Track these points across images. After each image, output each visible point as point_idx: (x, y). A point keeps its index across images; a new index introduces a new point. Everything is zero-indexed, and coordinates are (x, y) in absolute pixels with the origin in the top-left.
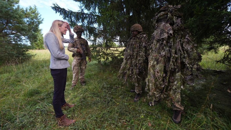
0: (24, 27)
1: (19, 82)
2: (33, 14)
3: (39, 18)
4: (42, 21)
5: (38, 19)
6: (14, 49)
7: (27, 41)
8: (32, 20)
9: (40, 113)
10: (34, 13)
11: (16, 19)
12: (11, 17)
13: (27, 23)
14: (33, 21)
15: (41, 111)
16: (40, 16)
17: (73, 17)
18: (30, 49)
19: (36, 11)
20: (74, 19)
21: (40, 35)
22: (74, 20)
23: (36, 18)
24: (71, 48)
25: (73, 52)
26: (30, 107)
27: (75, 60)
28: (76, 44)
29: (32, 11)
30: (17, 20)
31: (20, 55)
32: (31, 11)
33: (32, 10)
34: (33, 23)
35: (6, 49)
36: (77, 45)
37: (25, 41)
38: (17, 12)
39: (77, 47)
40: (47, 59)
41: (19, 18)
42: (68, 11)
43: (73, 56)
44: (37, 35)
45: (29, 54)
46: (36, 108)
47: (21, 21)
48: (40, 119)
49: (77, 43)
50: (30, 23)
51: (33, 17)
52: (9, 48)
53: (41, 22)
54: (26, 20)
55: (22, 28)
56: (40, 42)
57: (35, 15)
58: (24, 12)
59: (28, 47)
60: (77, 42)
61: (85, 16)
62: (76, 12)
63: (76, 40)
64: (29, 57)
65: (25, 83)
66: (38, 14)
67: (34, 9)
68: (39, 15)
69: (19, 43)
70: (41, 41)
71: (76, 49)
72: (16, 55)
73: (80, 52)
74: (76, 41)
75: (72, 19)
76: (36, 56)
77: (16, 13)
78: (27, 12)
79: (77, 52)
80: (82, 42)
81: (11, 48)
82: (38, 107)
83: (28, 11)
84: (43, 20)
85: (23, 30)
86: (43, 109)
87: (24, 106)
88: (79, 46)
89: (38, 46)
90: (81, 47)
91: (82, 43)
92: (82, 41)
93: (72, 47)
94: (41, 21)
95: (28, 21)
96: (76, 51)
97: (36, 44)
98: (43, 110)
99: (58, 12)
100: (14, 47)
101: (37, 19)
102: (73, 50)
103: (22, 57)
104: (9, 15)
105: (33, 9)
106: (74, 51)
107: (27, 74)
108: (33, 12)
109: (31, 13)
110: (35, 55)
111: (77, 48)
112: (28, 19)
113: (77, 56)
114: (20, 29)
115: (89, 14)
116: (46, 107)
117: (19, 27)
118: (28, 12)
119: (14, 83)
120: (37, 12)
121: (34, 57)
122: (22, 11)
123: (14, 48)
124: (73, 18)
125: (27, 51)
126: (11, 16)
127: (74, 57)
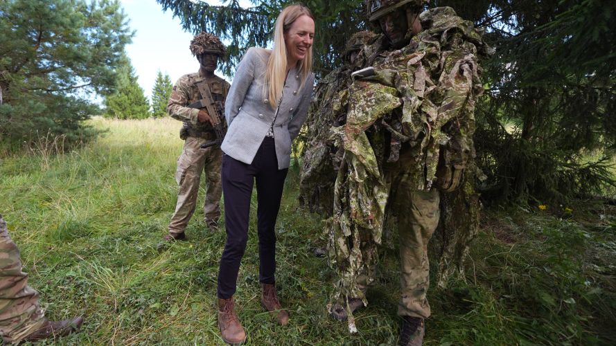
0: (80, 52)
1: (49, 200)
2: (108, 17)
3: (123, 28)
4: (131, 36)
5: (122, 31)
6: (52, 110)
7: (89, 92)
8: (106, 33)
9: (72, 291)
10: (111, 13)
11: (61, 28)
12: (50, 23)
13: (93, 41)
14: (107, 36)
15: (78, 286)
16: (126, 24)
17: (210, 22)
18: (94, 115)
19: (116, 9)
20: (212, 26)
21: (122, 77)
22: (211, 31)
23: (117, 26)
24: (181, 108)
25: (186, 120)
26: (53, 271)
27: (191, 150)
28: (196, 95)
29: (106, 9)
30: (64, 29)
31: (67, 130)
32: (104, 8)
33: (108, 4)
34: (107, 42)
35: (31, 108)
36: (200, 97)
37: (84, 91)
38: (65, 9)
39: (199, 103)
40: (137, 144)
41: (70, 25)
42: (195, 5)
43: (185, 134)
44: (115, 75)
45: (91, 127)
46: (67, 275)
47: (75, 34)
48: (67, 311)
49: (201, 91)
50: (99, 40)
51: (108, 25)
52: (39, 107)
53: (130, 39)
54: (88, 33)
55: (75, 53)
56: (128, 99)
57: (116, 18)
58: (86, 12)
59: (89, 108)
60: (201, 88)
61: (242, 18)
62: (219, 7)
63: (197, 80)
64: (88, 137)
65: (62, 204)
66: (122, 18)
67: (112, 4)
68: (125, 20)
69: (69, 95)
70: (132, 97)
71: (196, 111)
72: (55, 128)
73: (209, 121)
74: (198, 85)
75: (207, 27)
76: (108, 134)
77: (62, 11)
78: (94, 11)
79: (199, 120)
80: (215, 90)
81: (44, 106)
82: (71, 273)
83: (97, 8)
84: (133, 33)
85: (78, 58)
86: (83, 281)
87: (35, 266)
88: (205, 102)
89: (123, 110)
90: (212, 104)
91: (217, 92)
92: (215, 86)
93: (183, 105)
94: (129, 36)
95: (94, 36)
96: (196, 119)
97: (119, 105)
98: (82, 283)
99: (169, 9)
100: (52, 106)
101: (117, 31)
102: (187, 115)
103: (71, 135)
104: (45, 15)
105: (110, 4)
106: (188, 117)
107: (72, 181)
108: (110, 10)
109: (104, 13)
110: (105, 132)
111: (201, 108)
112: (95, 31)
113: (198, 136)
114: (71, 55)
115: (254, 10)
116: (93, 275)
117: (69, 50)
118: (97, 11)
119: (33, 202)
120: (119, 11)
121: (103, 137)
122: (83, 7)
123: (53, 108)
124: (209, 25)
125: (87, 118)
126: (50, 21)
127: (189, 139)
